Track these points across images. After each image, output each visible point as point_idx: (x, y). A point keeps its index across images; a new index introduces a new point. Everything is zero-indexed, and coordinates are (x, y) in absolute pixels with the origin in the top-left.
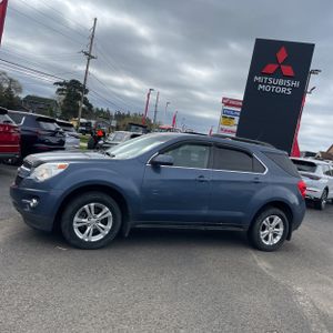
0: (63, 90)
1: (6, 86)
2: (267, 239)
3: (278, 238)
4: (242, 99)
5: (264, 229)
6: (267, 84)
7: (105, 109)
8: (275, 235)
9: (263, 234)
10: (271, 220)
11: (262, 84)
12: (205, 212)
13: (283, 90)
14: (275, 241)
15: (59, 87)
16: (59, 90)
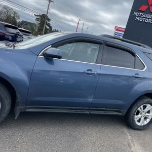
0: (39, 19)
1: (12, 15)
2: (139, 121)
3: (148, 120)
4: (125, 28)
5: (138, 114)
6: (140, 17)
8: (146, 118)
9: (137, 117)
10: (145, 107)
12: (90, 100)
13: (150, 21)
14: (146, 123)
15: (37, 17)
16: (37, 19)
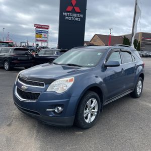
6: (69, 17)
11: (67, 16)
13: (77, 19)
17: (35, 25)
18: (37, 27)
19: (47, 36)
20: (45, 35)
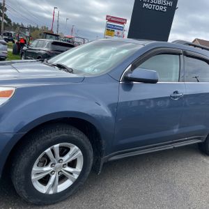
6: (149, 3)
7: (20, 24)
11: (146, 3)
17: (107, 16)
18: (109, 20)
19: (120, 34)
20: (118, 33)
